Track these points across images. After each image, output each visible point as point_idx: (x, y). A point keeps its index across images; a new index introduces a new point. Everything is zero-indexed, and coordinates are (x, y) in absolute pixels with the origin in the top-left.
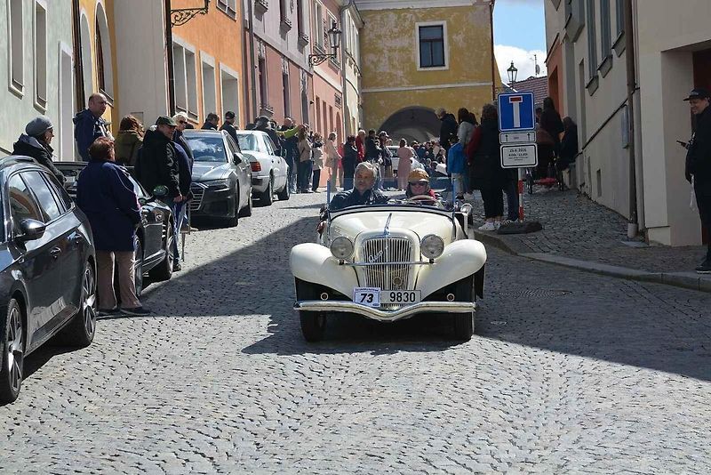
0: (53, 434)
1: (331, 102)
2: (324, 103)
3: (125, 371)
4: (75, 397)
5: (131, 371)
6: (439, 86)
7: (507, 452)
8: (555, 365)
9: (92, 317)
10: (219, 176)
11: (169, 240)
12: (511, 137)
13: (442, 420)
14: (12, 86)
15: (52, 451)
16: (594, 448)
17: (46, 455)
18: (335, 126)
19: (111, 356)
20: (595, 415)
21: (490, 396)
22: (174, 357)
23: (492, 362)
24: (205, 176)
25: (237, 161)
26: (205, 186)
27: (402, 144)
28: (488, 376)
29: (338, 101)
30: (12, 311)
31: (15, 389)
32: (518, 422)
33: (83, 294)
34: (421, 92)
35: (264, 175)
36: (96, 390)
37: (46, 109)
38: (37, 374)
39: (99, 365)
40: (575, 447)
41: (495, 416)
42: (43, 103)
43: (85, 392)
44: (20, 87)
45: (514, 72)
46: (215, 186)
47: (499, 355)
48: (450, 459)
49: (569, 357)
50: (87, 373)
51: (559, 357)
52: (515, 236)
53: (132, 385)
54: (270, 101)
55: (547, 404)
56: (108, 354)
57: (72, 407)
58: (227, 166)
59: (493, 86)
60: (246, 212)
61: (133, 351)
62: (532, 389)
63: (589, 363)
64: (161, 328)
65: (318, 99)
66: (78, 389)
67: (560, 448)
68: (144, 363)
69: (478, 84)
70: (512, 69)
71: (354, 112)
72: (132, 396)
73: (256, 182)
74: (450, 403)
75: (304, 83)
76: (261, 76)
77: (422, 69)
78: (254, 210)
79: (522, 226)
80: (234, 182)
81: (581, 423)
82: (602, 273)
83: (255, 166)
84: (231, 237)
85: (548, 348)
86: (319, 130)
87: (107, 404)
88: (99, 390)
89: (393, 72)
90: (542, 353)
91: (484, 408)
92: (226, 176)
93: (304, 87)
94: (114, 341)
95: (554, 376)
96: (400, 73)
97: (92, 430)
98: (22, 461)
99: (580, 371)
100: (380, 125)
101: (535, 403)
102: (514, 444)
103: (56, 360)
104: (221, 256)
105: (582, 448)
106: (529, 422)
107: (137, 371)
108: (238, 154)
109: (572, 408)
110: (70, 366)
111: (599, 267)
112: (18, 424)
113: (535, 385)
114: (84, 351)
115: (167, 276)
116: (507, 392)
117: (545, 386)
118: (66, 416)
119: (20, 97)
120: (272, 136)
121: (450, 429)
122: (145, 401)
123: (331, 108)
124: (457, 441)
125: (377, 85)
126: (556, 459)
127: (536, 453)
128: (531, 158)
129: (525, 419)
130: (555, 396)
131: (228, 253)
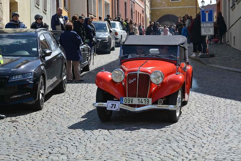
0: (55, 121)
1: (141, 12)
2: (138, 13)
3: (77, 101)
4: (61, 109)
5: (79, 101)
6: (177, 7)
7: (208, 131)
8: (222, 102)
9: (66, 83)
10: (104, 37)
11: (89, 58)
12: (205, 25)
13: (185, 120)
14: (36, 5)
15: (55, 126)
16: (237, 130)
17: (54, 128)
18: (142, 20)
19: (72, 96)
20: (237, 119)
21: (200, 112)
22: (93, 97)
23: (200, 101)
24: (100, 36)
25: (110, 31)
26: (100, 40)
27: (165, 27)
28: (199, 106)
29: (143, 12)
30: (41, 80)
31: (42, 106)
32: (211, 121)
33: (63, 75)
34: (171, 9)
35: (119, 37)
36: (68, 107)
37: (47, 13)
38: (48, 101)
39: (68, 99)
40: (231, 130)
41: (203, 119)
42: (46, 11)
43: (64, 107)
44: (39, 5)
45: (204, 3)
46: (103, 40)
47: (202, 99)
48: (188, 133)
49: (227, 99)
50: (65, 101)
51: (223, 99)
52: (205, 59)
53: (80, 106)
54: (120, 12)
55: (220, 115)
56: (71, 95)
57: (60, 112)
58: (107, 33)
59: (196, 7)
60: (113, 49)
61: (79, 94)
62: (215, 110)
63: (233, 102)
64: (88, 87)
65: (136, 11)
66: (62, 106)
67: (226, 130)
68: (83, 98)
69: (191, 7)
70: (203, 2)
71: (148, 16)
72: (80, 109)
73: (116, 39)
74: (187, 114)
75: (132, 6)
76: (117, 3)
77: (172, 1)
78: (116, 48)
79: (208, 55)
80: (110, 39)
81: (232, 122)
82: (236, 72)
83: (116, 34)
84: (109, 57)
85: (219, 97)
86: (136, 21)
87: (72, 112)
88: (69, 107)
89: (162, 2)
90: (217, 98)
91: (198, 116)
92: (107, 37)
93: (132, 7)
94: (72, 91)
95: (222, 106)
96: (164, 3)
97: (68, 120)
98: (46, 129)
99: (231, 104)
100: (157, 20)
101: (216, 115)
102: (210, 128)
103: (54, 97)
104: (106, 64)
105: (233, 130)
106: (215, 121)
107: (81, 101)
108: (111, 29)
109: (229, 117)
110: (59, 99)
111: (235, 70)
112: (44, 117)
113: (215, 109)
114: (63, 94)
115: (89, 70)
116: (206, 111)
117: (219, 109)
118: (59, 115)
119: (39, 9)
120: (122, 23)
121: (188, 122)
122: (84, 111)
123: (140, 14)
124: (191, 126)
125: (156, 7)
126: (225, 133)
127: (218, 131)
128: (211, 32)
129: (213, 120)
130: (222, 112)
131: (108, 63)
